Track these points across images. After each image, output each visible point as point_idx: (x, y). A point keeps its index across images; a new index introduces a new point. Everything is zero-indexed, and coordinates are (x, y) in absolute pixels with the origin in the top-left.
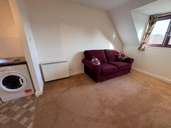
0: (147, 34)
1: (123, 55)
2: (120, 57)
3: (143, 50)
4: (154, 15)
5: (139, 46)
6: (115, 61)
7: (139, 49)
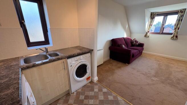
0: (151, 25)
1: (136, 41)
2: (134, 43)
3: (148, 37)
4: (154, 13)
5: (145, 34)
6: (131, 46)
7: (146, 36)
